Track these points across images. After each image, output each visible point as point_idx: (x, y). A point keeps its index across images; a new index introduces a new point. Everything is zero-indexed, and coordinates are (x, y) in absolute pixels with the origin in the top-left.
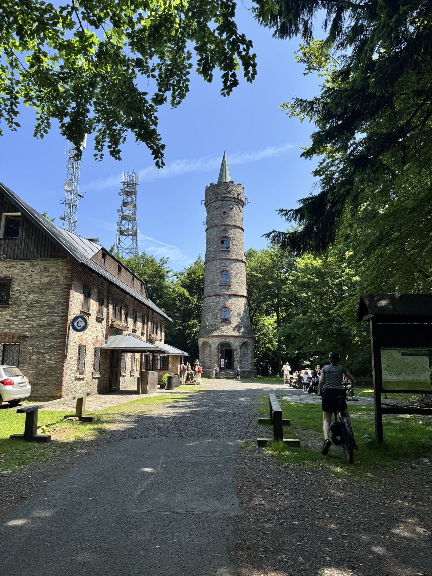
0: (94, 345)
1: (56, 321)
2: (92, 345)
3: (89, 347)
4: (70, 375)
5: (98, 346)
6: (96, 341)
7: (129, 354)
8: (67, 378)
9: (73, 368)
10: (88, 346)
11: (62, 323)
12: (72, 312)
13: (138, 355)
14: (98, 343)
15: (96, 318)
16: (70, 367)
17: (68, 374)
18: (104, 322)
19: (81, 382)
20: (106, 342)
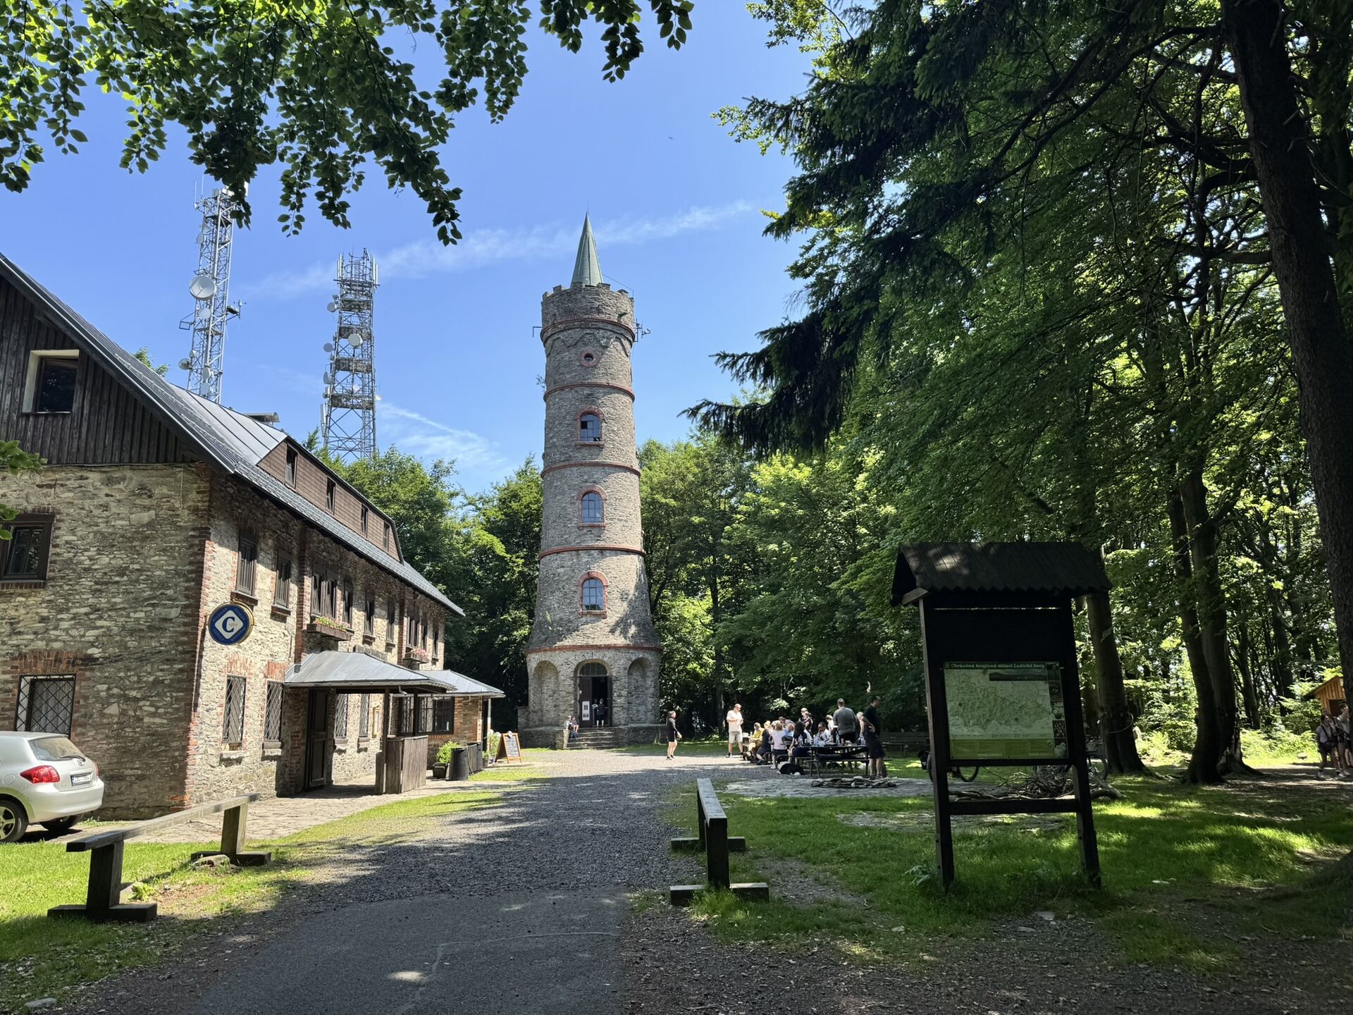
0: (266, 677)
1: (171, 619)
2: (261, 676)
3: (252, 681)
4: (206, 751)
5: (276, 678)
6: (270, 667)
7: (355, 698)
8: (198, 761)
9: (214, 735)
10: (251, 681)
11: (185, 624)
12: (211, 595)
13: (377, 700)
14: (277, 671)
15: (270, 609)
16: (205, 733)
17: (201, 751)
18: (292, 620)
19: (235, 768)
20: (297, 669)
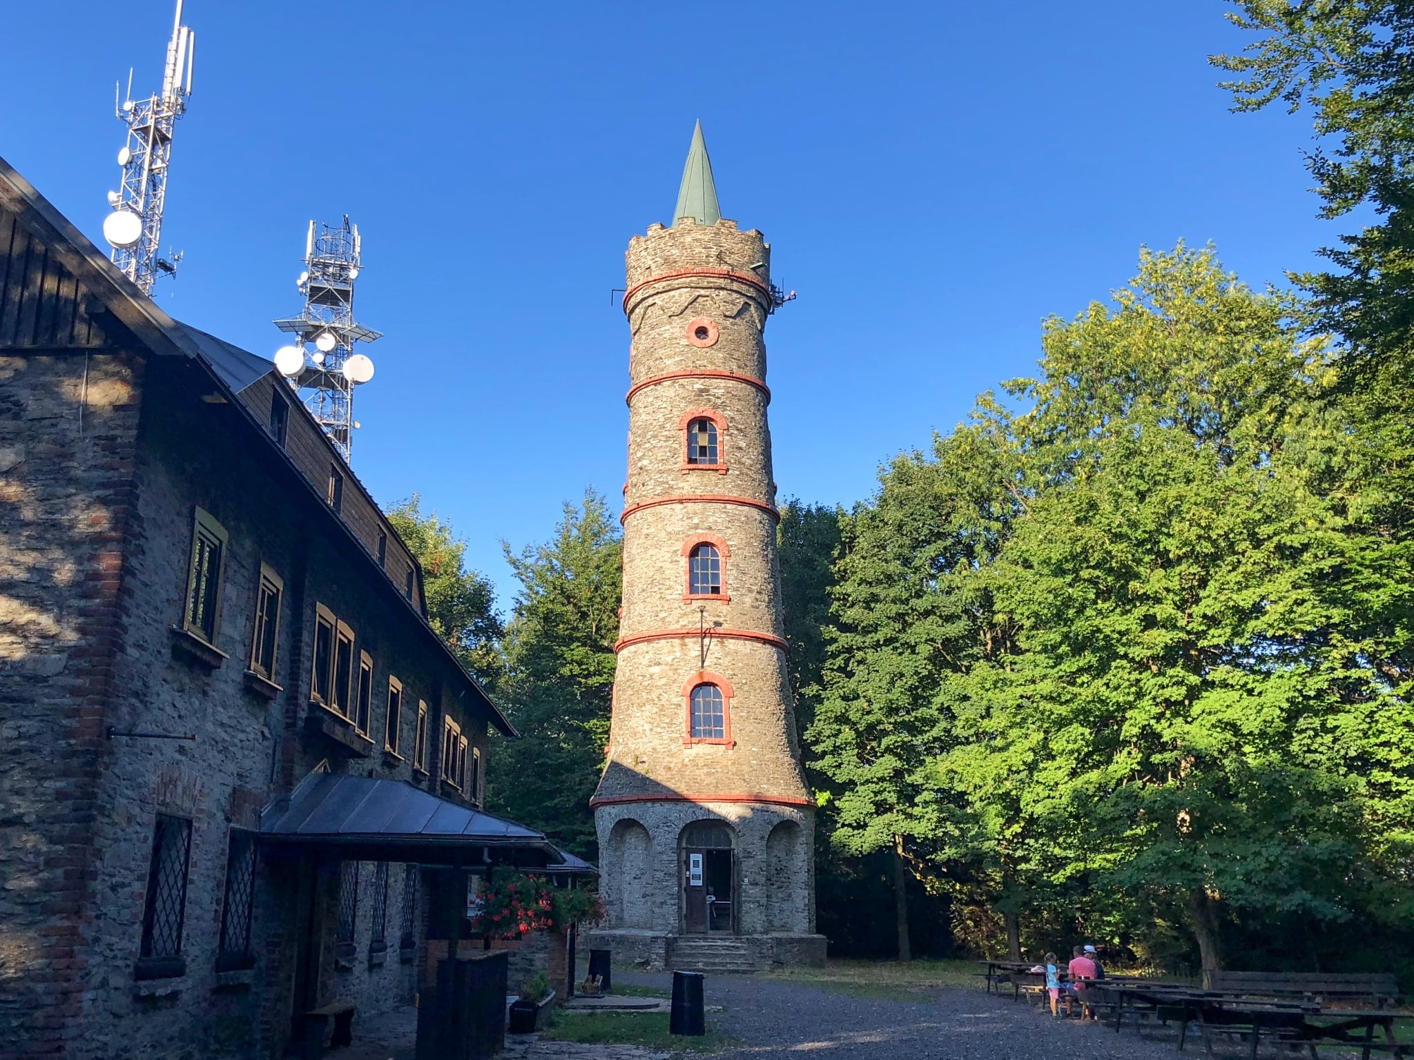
0: (228, 820)
1: (45, 679)
2: (220, 816)
3: (204, 826)
4: (104, 983)
5: (245, 823)
6: (237, 796)
7: (368, 868)
8: (87, 1005)
9: (124, 944)
10: (201, 825)
11: (75, 692)
12: (132, 630)
14: (248, 808)
15: (239, 678)
16: (107, 939)
17: (95, 980)
18: (276, 708)
19: (161, 1018)
20: (281, 805)
